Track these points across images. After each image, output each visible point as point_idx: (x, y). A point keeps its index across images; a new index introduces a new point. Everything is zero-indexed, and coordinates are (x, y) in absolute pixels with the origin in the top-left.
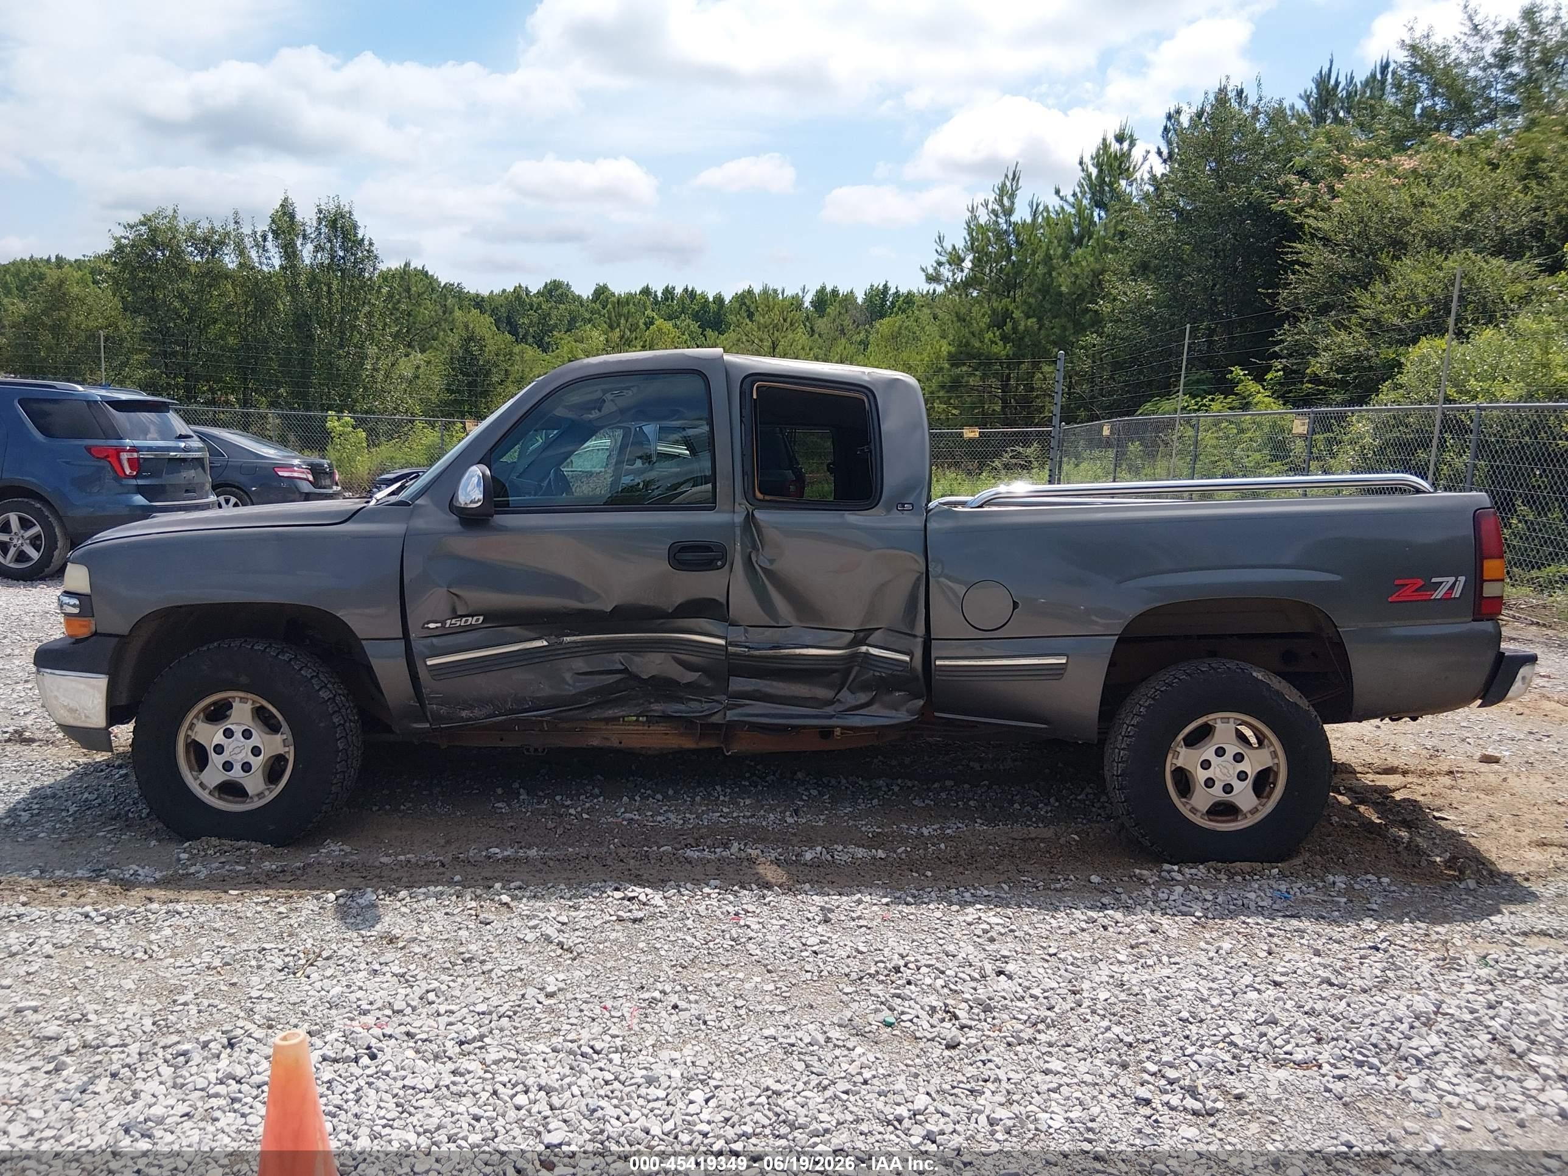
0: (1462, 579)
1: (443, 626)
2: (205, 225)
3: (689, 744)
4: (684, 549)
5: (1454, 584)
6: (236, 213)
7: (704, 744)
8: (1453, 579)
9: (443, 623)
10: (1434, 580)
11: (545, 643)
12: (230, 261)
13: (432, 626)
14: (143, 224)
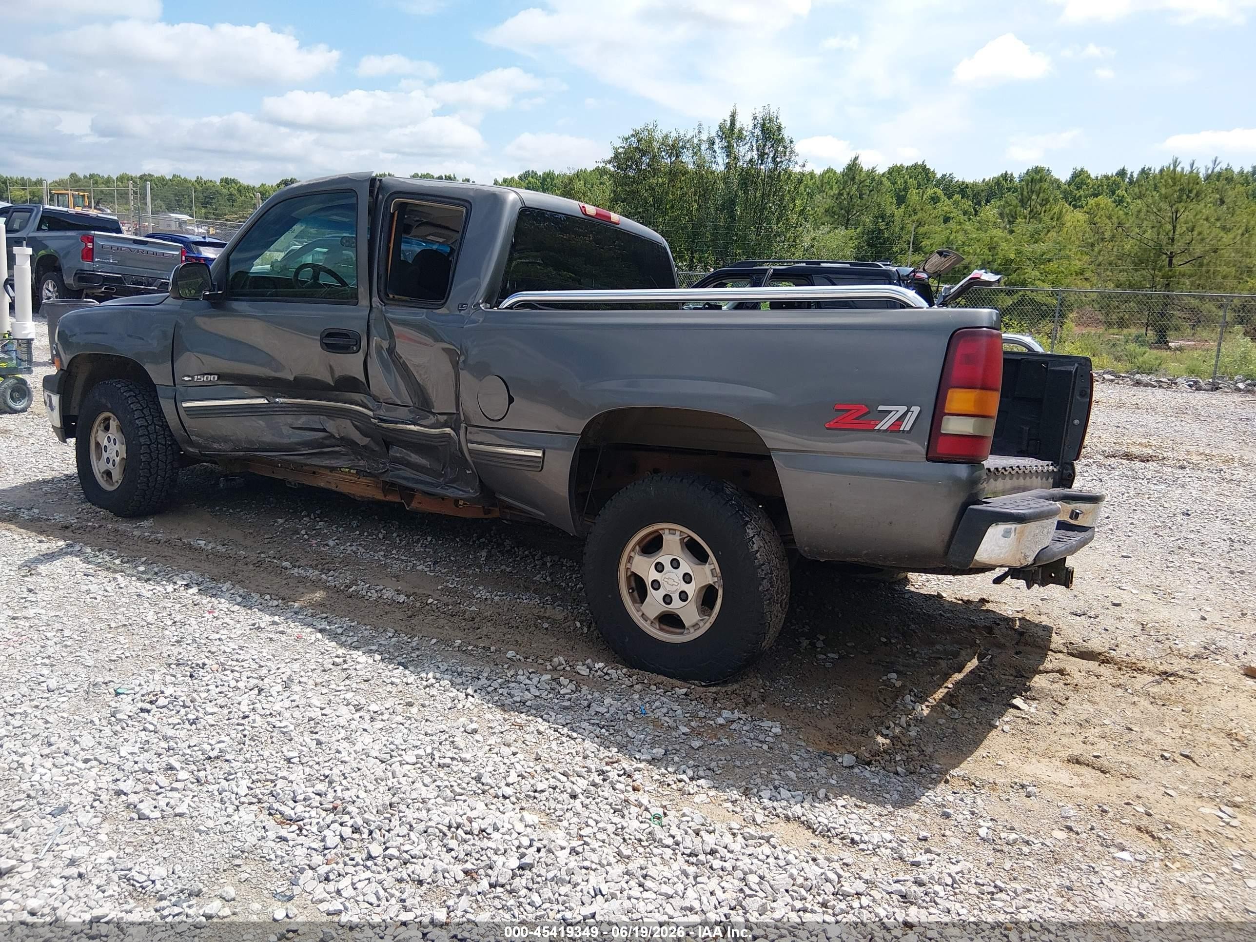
0: (916, 410)
1: (193, 379)
2: (674, 135)
3: (380, 496)
4: (330, 335)
5: (905, 414)
6: (700, 125)
7: (390, 498)
8: (904, 409)
9: (193, 377)
10: (881, 408)
11: (266, 401)
12: (688, 159)
13: (186, 379)
14: (633, 136)
